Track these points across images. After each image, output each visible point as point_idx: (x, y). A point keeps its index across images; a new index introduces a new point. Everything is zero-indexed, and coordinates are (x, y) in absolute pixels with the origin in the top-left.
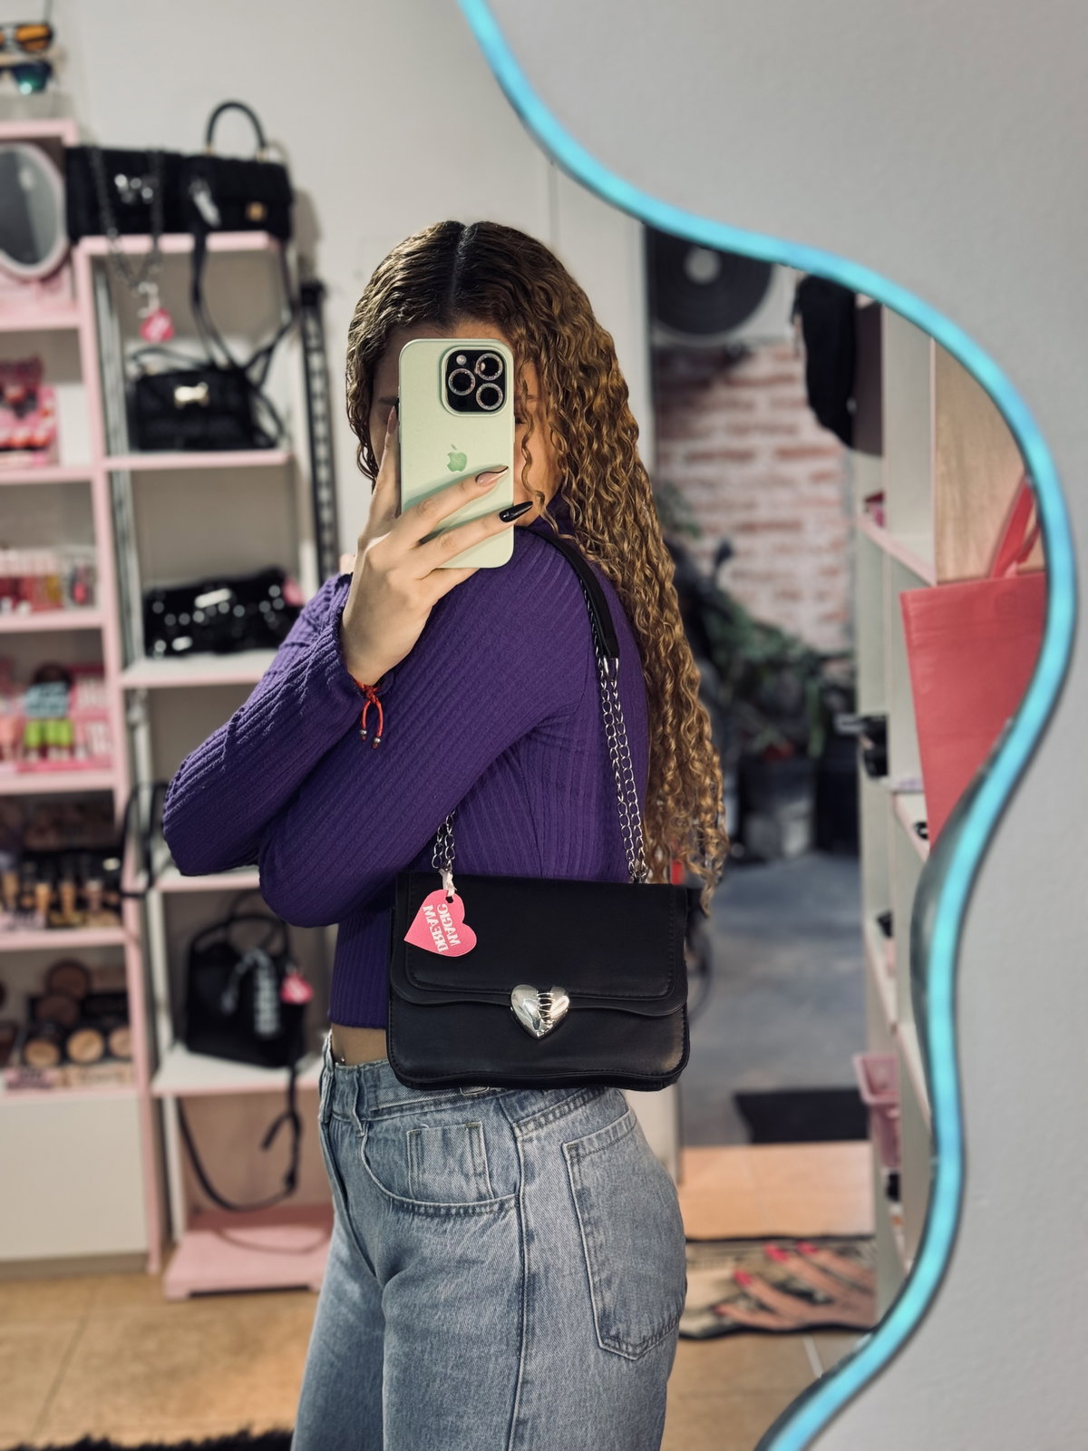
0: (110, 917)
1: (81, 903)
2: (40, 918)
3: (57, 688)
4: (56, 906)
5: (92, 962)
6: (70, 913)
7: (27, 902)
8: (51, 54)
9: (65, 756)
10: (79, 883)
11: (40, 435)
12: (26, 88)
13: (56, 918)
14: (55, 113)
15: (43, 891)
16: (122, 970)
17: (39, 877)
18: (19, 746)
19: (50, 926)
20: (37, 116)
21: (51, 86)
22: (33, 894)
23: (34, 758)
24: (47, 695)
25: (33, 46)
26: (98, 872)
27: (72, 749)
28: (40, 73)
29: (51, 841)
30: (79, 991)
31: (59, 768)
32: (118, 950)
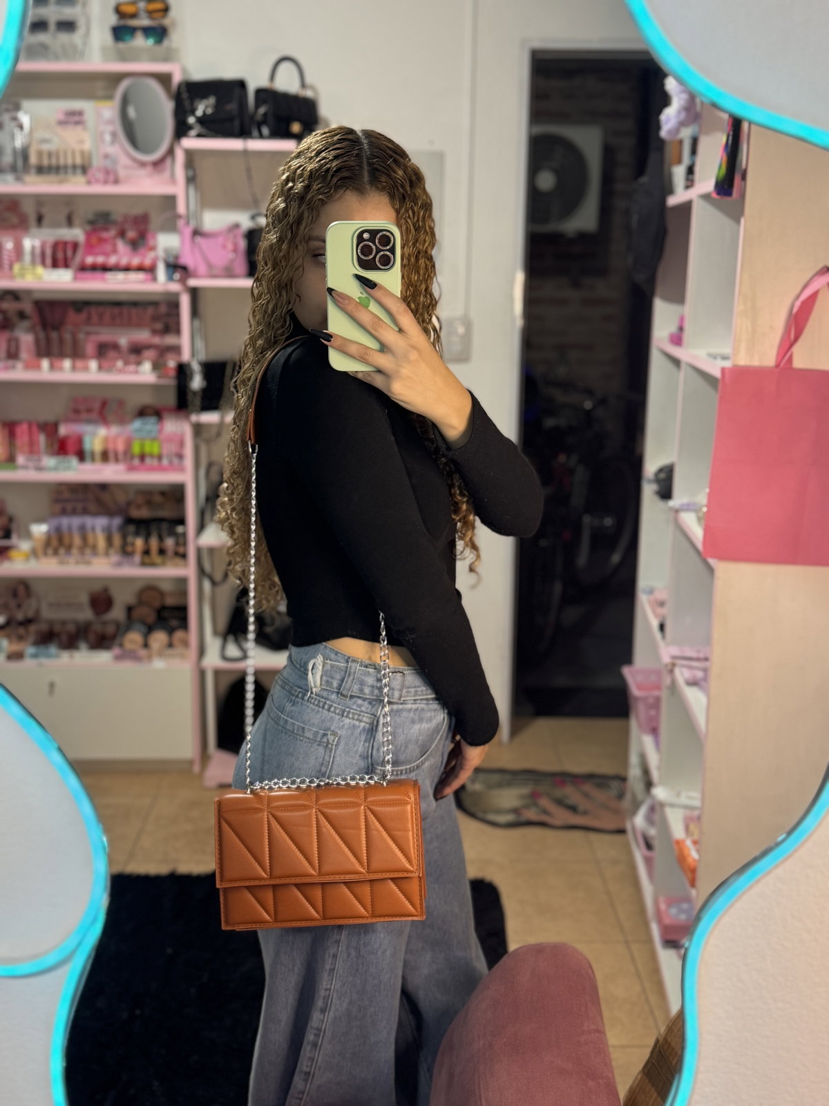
0: (178, 561)
1: (162, 552)
2: (137, 558)
3: (153, 420)
4: (147, 552)
5: (166, 587)
6: (155, 557)
7: (129, 549)
8: (166, 22)
9: (155, 462)
10: (161, 539)
11: (147, 262)
12: (151, 42)
13: (147, 560)
14: (167, 58)
15: (139, 543)
16: (184, 593)
17: (137, 534)
18: (128, 454)
19: (143, 564)
20: (155, 59)
21: (166, 43)
22: (133, 544)
23: (136, 462)
24: (146, 424)
25: (155, 15)
26: (172, 533)
27: (160, 457)
28: (159, 33)
29: (144, 513)
30: (157, 604)
31: (151, 469)
32: (183, 581)
